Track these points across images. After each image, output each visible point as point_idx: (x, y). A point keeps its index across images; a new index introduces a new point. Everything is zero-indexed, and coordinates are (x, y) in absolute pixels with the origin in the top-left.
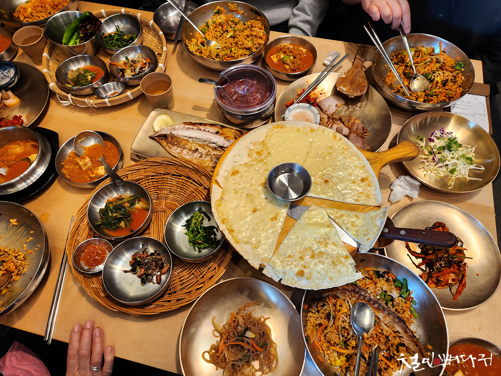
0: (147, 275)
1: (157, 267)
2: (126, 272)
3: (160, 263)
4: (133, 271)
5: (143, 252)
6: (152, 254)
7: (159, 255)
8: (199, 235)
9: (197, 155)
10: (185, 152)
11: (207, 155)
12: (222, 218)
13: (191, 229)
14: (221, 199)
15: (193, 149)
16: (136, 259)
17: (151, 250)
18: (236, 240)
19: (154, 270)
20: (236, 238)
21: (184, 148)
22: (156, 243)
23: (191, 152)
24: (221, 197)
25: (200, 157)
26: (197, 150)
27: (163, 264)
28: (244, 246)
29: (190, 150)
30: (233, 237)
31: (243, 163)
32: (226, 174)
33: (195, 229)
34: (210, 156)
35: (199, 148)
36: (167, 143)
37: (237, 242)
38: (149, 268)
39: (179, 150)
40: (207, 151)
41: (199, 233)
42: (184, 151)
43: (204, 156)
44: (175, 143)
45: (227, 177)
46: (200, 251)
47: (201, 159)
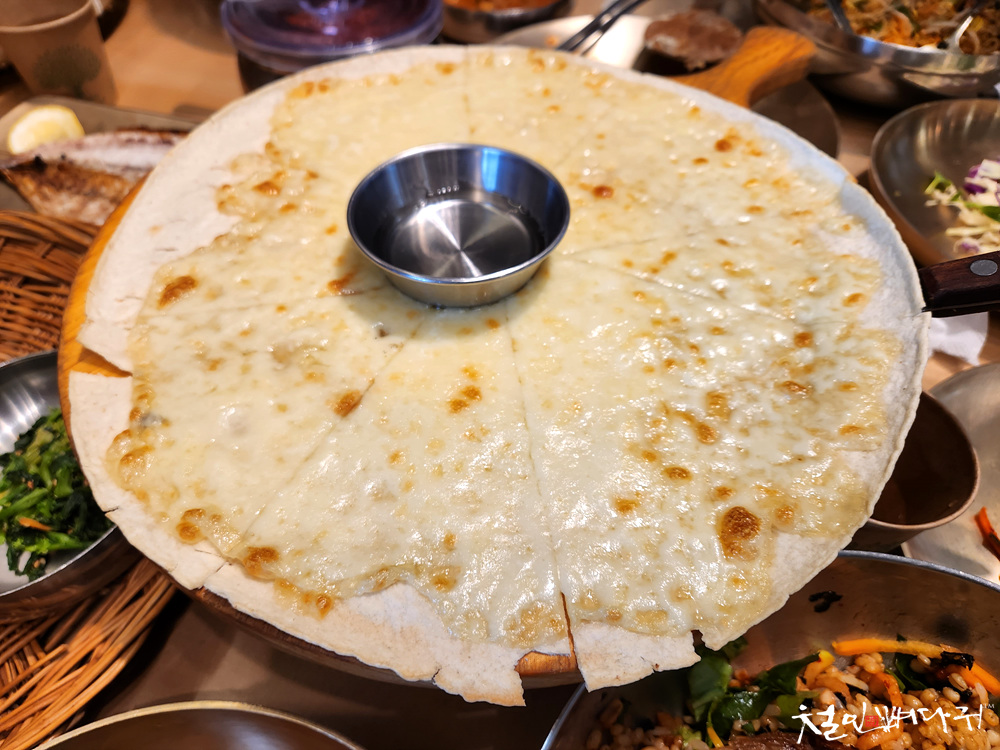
12: (176, 514)
13: (11, 469)
14: (141, 419)
18: (307, 597)
20: (307, 584)
24: (133, 414)
28: (372, 605)
30: (284, 585)
31: (206, 241)
32: (133, 309)
33: (32, 468)
37: (324, 604)
41: (41, 483)
45: (141, 319)
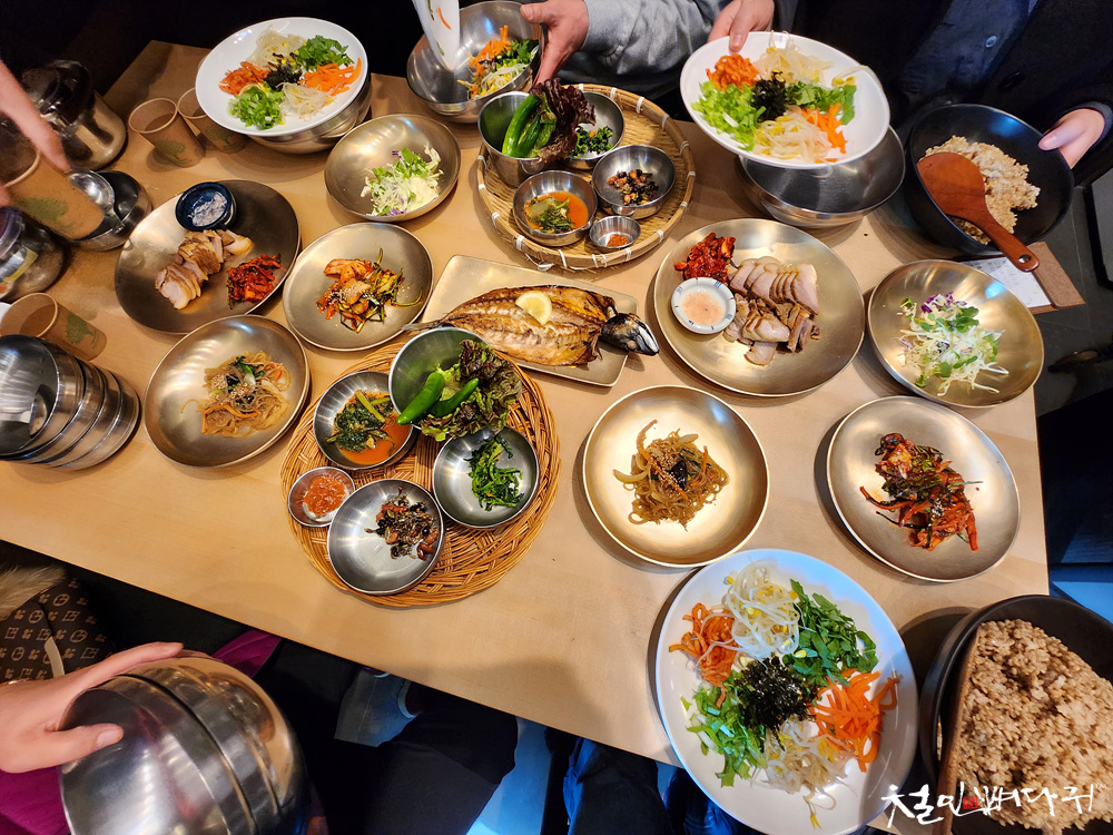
0: (401, 544)
1: (419, 532)
2: (369, 531)
3: (424, 525)
4: (381, 532)
5: (400, 503)
6: (413, 509)
7: (423, 510)
8: (490, 483)
9: (531, 340)
10: (509, 337)
11: (548, 338)
13: (477, 470)
15: (523, 331)
16: (386, 514)
17: (412, 501)
19: (413, 536)
21: (506, 332)
22: (418, 491)
23: (519, 338)
25: (537, 343)
26: (530, 331)
27: (428, 527)
29: (517, 333)
33: (485, 470)
34: (554, 340)
35: (531, 327)
36: (474, 328)
38: (405, 533)
39: (498, 336)
40: (547, 330)
41: (490, 478)
42: (507, 337)
43: (543, 341)
44: (489, 325)
46: (488, 509)
47: (539, 346)
